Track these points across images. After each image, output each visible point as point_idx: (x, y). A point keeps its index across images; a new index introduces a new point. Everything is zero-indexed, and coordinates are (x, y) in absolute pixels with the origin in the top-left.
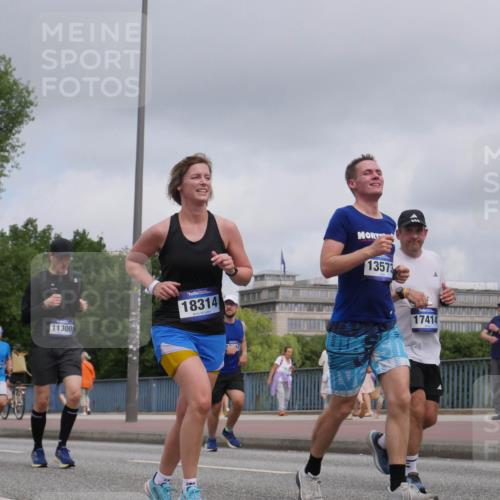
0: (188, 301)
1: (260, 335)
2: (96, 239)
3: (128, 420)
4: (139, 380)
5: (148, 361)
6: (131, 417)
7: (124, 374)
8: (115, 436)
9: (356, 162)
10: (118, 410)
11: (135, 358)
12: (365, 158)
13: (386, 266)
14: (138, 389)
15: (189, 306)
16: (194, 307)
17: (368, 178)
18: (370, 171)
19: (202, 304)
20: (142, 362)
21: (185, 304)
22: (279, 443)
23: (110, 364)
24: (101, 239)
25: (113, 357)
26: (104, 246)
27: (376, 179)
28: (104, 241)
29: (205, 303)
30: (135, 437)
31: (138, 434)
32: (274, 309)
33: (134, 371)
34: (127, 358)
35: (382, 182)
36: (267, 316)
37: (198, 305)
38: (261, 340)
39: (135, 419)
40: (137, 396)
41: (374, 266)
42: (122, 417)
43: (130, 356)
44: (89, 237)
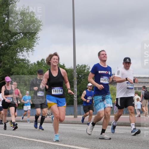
0: (54, 90)
1: (113, 92)
2: (62, 65)
3: (74, 117)
4: (77, 106)
5: (80, 100)
6: (75, 117)
7: (73, 104)
8: (71, 122)
9: (100, 52)
10: (71, 115)
11: (76, 99)
12: (102, 51)
13: (107, 80)
14: (77, 108)
15: (54, 91)
16: (56, 91)
17: (103, 56)
18: (103, 54)
19: (58, 91)
20: (78, 100)
21: (53, 90)
22: (120, 124)
23: (69, 101)
24: (64, 64)
25: (69, 99)
26: (65, 67)
27: (104, 56)
28: (65, 65)
29: (59, 91)
30: (77, 122)
31: (78, 121)
32: (116, 84)
33: (76, 103)
34: (73, 100)
35: (107, 57)
36: (114, 86)
37: (57, 91)
38: (113, 94)
39: (77, 117)
40: (77, 111)
41: (103, 80)
42: (73, 117)
43: (74, 99)
44: (60, 64)
